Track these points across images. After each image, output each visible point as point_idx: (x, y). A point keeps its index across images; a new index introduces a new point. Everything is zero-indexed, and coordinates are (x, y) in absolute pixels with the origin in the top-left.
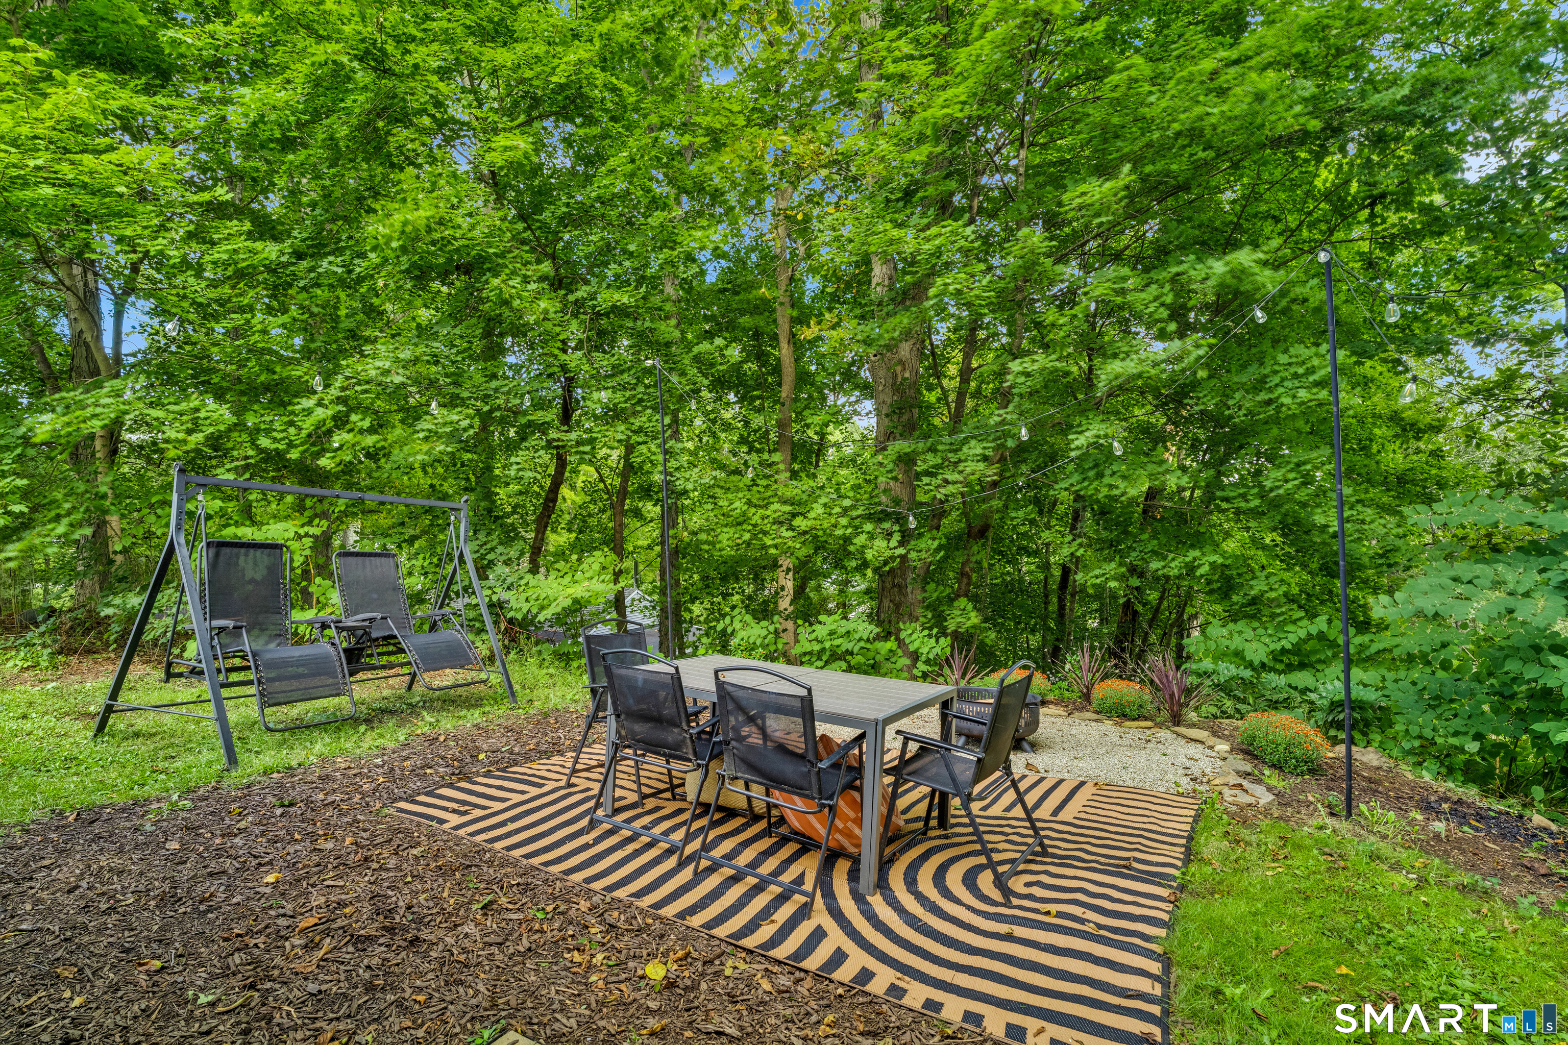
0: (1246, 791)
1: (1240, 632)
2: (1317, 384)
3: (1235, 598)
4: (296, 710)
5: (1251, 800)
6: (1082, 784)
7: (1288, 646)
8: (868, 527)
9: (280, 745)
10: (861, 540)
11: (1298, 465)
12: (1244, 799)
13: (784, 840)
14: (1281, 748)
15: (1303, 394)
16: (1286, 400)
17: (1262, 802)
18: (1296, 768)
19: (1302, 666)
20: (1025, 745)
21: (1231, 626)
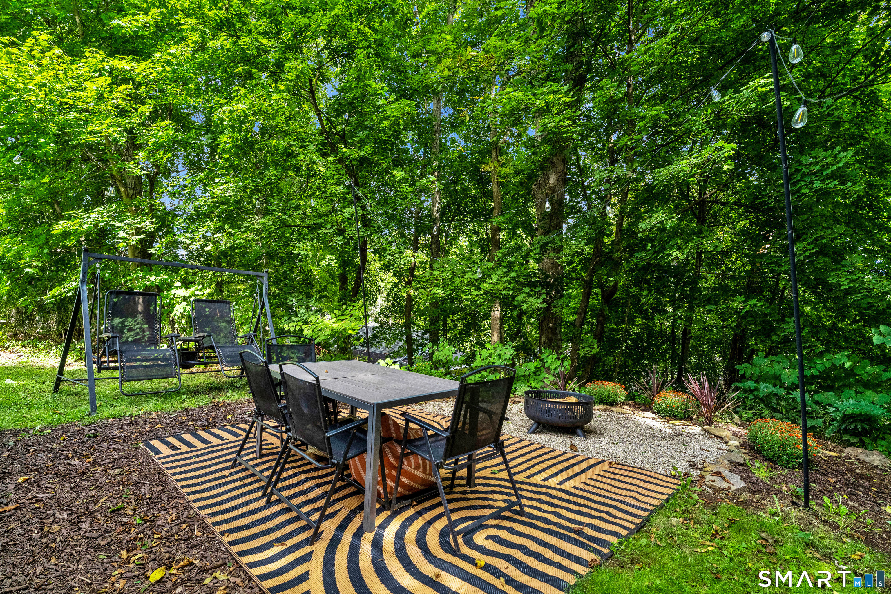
0: (723, 478)
1: (779, 362)
2: (828, 177)
3: (774, 338)
4: (138, 385)
5: (725, 485)
6: (603, 461)
7: (817, 373)
8: (527, 290)
9: (130, 404)
10: (521, 297)
11: (816, 240)
12: (720, 484)
13: (349, 485)
14: (775, 446)
15: (817, 184)
16: (804, 191)
17: (733, 488)
18: (788, 462)
19: (830, 388)
20: (580, 432)
21: (772, 358)
